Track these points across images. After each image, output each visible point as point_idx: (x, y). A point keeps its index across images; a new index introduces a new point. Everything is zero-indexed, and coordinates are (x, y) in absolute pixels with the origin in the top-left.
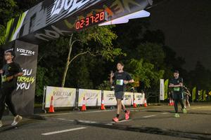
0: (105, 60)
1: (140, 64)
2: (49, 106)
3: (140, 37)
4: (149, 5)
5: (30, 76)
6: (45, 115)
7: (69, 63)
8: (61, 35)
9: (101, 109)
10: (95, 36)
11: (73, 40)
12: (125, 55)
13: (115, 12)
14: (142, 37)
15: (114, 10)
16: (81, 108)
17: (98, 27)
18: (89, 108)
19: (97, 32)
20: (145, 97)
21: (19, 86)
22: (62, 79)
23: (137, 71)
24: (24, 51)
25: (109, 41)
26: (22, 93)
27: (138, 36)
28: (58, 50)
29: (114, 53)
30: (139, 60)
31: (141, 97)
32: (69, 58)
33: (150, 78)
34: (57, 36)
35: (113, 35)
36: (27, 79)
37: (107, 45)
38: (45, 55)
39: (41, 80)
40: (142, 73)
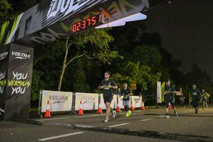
0: (102, 63)
1: (137, 66)
2: (45, 111)
3: (137, 39)
4: (146, 8)
5: (25, 80)
6: (41, 120)
7: (65, 66)
8: (57, 38)
9: (98, 113)
10: (92, 38)
11: (69, 43)
12: (122, 58)
13: (112, 15)
14: (139, 40)
15: (110, 12)
16: (78, 112)
17: (94, 29)
18: (86, 112)
19: (93, 35)
20: (143, 100)
21: (14, 90)
22: (59, 83)
23: (135, 74)
24: (19, 54)
25: (105, 43)
26: (17, 98)
27: (134, 38)
28: (54, 53)
29: (111, 56)
30: (136, 63)
31: (139, 100)
32: (65, 61)
33: (147, 80)
34: (54, 39)
35: (110, 38)
36: (23, 84)
37: (104, 47)
38: (41, 58)
39: (37, 83)
40: (139, 76)
